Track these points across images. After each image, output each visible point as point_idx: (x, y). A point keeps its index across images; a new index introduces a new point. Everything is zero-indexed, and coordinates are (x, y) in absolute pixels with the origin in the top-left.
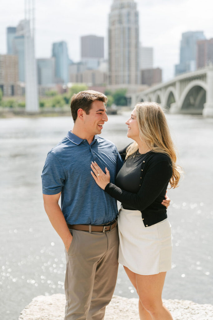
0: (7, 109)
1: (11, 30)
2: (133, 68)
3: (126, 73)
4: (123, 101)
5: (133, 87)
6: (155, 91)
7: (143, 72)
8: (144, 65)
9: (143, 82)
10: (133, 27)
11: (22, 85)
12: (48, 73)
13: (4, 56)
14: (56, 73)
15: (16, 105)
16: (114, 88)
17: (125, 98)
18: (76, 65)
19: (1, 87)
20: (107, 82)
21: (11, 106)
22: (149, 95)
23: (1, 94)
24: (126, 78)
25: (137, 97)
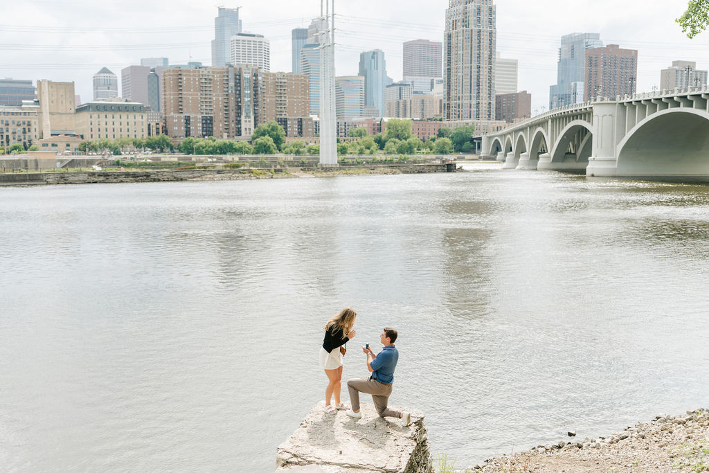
0: (291, 157)
1: (299, 34)
3: (474, 102)
4: (467, 144)
5: (483, 122)
6: (516, 131)
7: (499, 98)
8: (501, 89)
9: (499, 117)
10: (485, 29)
11: (315, 118)
12: (353, 99)
13: (289, 75)
14: (367, 100)
15: (306, 150)
16: (454, 125)
17: (472, 140)
18: (397, 88)
19: (284, 122)
20: (444, 115)
21: (298, 152)
22: (509, 136)
23: (284, 133)
24: (474, 109)
25: (490, 138)
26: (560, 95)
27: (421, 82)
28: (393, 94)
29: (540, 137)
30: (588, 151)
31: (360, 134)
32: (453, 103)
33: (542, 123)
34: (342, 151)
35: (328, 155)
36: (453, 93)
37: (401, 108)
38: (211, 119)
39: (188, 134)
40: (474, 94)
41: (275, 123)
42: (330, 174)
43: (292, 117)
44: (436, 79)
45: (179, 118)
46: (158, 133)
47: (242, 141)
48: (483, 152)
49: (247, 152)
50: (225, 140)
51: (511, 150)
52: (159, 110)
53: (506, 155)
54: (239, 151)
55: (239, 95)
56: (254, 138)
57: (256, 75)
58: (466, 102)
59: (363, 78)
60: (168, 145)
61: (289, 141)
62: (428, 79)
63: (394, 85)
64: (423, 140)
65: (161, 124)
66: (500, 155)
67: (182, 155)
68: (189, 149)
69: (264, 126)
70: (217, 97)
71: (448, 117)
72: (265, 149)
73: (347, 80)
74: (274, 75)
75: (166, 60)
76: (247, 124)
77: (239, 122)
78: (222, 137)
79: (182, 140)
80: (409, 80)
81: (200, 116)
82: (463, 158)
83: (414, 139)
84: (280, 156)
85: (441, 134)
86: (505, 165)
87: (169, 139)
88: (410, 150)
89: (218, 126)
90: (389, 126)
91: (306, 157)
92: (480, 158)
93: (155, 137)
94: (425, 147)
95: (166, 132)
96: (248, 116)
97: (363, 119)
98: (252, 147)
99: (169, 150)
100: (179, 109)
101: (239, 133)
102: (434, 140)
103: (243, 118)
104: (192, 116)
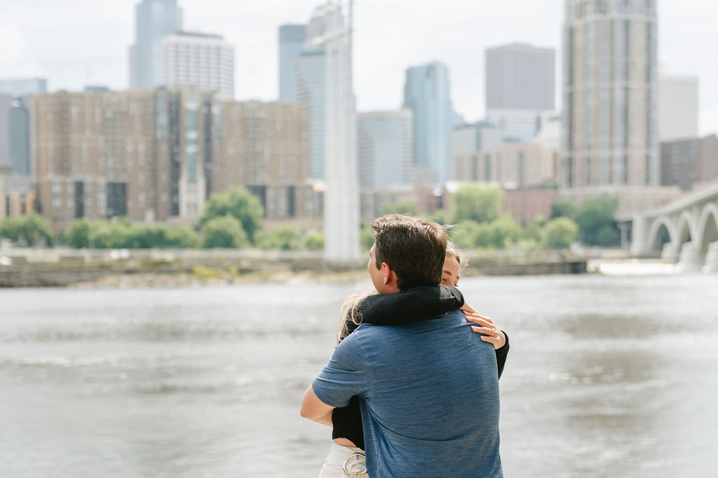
0: (274, 254)
1: (291, 34)
2: (637, 138)
3: (618, 153)
4: (606, 232)
5: (636, 191)
6: (701, 204)
7: (666, 148)
8: (668, 130)
9: (666, 181)
10: (638, 19)
11: (319, 186)
12: (390, 154)
13: (271, 106)
14: (417, 154)
15: (301, 244)
16: (580, 196)
17: (615, 225)
18: (471, 134)
19: (261, 191)
20: (561, 178)
21: (286, 247)
22: (687, 216)
23: (260, 211)
24: (618, 168)
25: (649, 220)
27: (518, 121)
32: (579, 155)
36: (579, 138)
37: (480, 167)
38: (123, 187)
39: (80, 212)
40: (618, 139)
41: (242, 192)
43: (276, 183)
44: (545, 115)
45: (64, 185)
46: (23, 211)
47: (181, 225)
48: (637, 245)
49: (192, 246)
50: (149, 223)
51: (689, 239)
52: (28, 171)
53: (680, 250)
54: (177, 243)
55: (176, 141)
56: (204, 221)
57: (208, 104)
58: (603, 153)
59: (408, 114)
60: (42, 233)
61: (270, 228)
62: (530, 115)
63: (467, 126)
64: (523, 224)
65: (30, 197)
66: (669, 250)
67: (67, 252)
68: (80, 241)
69: (223, 198)
70: (136, 145)
71: (570, 181)
72: (223, 240)
73: (379, 118)
74: (242, 104)
75: (42, 83)
76: (192, 196)
77: (175, 192)
78: (142, 218)
79: (70, 226)
80: (496, 115)
81: (102, 181)
82: (599, 257)
83: (505, 222)
84: (250, 254)
85: (557, 213)
86: (680, 267)
87: (44, 223)
88: (498, 241)
89: (137, 198)
90: (460, 199)
91: (302, 254)
92: (631, 257)
93: (18, 219)
94: (527, 237)
95: (38, 208)
96: (192, 180)
97: (409, 188)
98: (200, 238)
99: (43, 242)
100: (63, 167)
101: (175, 210)
102: (542, 224)
103: (183, 184)
104: (88, 179)
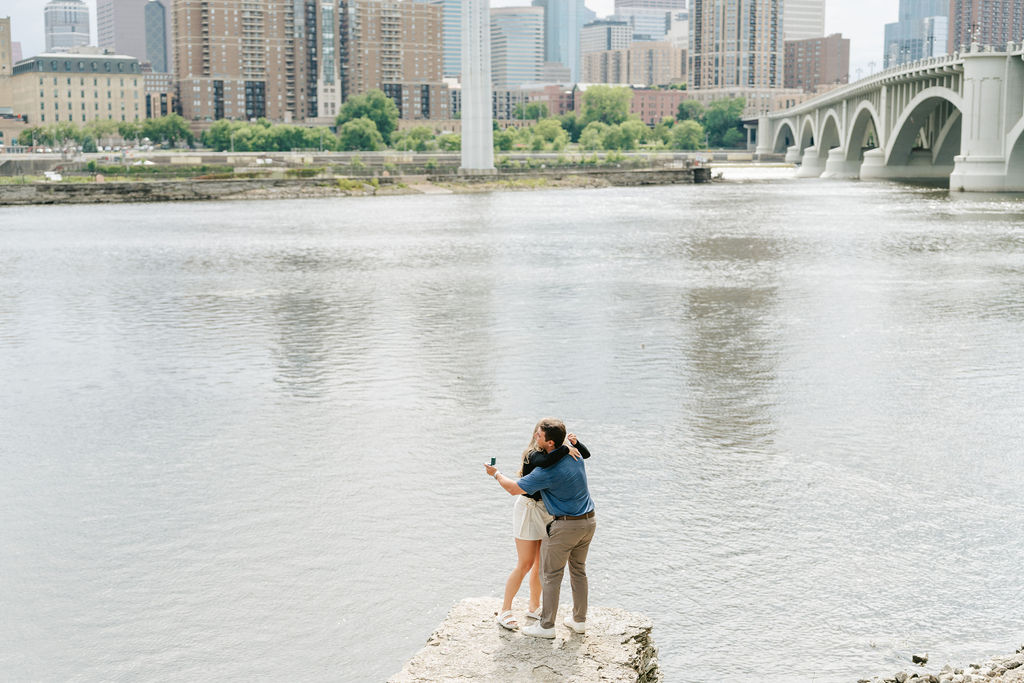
0: (409, 157)
2: (764, 40)
3: (745, 54)
4: (732, 132)
5: (761, 91)
6: (823, 108)
7: (790, 47)
9: (790, 82)
11: (453, 84)
12: (523, 49)
13: (407, 5)
14: (548, 51)
15: (435, 143)
16: (708, 97)
17: (740, 124)
18: (604, 28)
19: (396, 91)
20: (689, 79)
21: (421, 148)
22: (808, 118)
23: (396, 112)
24: (744, 68)
25: (774, 121)
26: (903, 42)
27: (648, 19)
28: (596, 40)
29: (865, 119)
30: (953, 144)
31: (536, 114)
32: (706, 55)
33: (870, 93)
34: (504, 144)
35: (478, 152)
36: (706, 39)
37: (611, 66)
38: (262, 87)
39: (219, 114)
40: (745, 41)
41: (380, 94)
42: (481, 187)
43: (411, 82)
44: (675, 13)
45: (203, 85)
46: (164, 112)
47: (319, 126)
48: (762, 146)
49: (327, 148)
50: (288, 124)
51: (812, 143)
52: (166, 70)
53: (802, 153)
54: (314, 144)
55: (313, 42)
56: (341, 122)
57: (344, 5)
58: (731, 54)
59: (541, 11)
60: (183, 134)
61: (405, 127)
62: (661, 12)
63: (597, 23)
64: (652, 125)
65: (171, 96)
66: (791, 153)
67: (209, 153)
68: (221, 142)
69: (359, 99)
70: (274, 46)
71: (698, 83)
72: (359, 141)
73: (510, 13)
76: (329, 97)
77: (313, 92)
78: (282, 118)
79: (209, 126)
80: (625, 13)
81: (241, 81)
82: (724, 159)
83: (634, 124)
84: (390, 155)
85: (683, 114)
86: (800, 170)
87: (184, 123)
88: (626, 142)
89: (275, 99)
90: (590, 99)
91: (436, 156)
92: (755, 158)
93: (159, 119)
94: (654, 138)
95: (179, 110)
96: (329, 81)
97: (541, 86)
98: (337, 138)
99: (184, 143)
100: (203, 68)
101: (313, 111)
102: (670, 125)
103: (320, 85)
104: (227, 80)
